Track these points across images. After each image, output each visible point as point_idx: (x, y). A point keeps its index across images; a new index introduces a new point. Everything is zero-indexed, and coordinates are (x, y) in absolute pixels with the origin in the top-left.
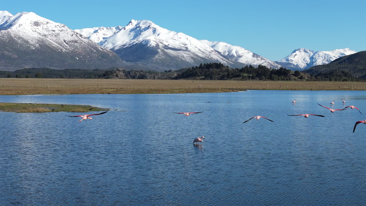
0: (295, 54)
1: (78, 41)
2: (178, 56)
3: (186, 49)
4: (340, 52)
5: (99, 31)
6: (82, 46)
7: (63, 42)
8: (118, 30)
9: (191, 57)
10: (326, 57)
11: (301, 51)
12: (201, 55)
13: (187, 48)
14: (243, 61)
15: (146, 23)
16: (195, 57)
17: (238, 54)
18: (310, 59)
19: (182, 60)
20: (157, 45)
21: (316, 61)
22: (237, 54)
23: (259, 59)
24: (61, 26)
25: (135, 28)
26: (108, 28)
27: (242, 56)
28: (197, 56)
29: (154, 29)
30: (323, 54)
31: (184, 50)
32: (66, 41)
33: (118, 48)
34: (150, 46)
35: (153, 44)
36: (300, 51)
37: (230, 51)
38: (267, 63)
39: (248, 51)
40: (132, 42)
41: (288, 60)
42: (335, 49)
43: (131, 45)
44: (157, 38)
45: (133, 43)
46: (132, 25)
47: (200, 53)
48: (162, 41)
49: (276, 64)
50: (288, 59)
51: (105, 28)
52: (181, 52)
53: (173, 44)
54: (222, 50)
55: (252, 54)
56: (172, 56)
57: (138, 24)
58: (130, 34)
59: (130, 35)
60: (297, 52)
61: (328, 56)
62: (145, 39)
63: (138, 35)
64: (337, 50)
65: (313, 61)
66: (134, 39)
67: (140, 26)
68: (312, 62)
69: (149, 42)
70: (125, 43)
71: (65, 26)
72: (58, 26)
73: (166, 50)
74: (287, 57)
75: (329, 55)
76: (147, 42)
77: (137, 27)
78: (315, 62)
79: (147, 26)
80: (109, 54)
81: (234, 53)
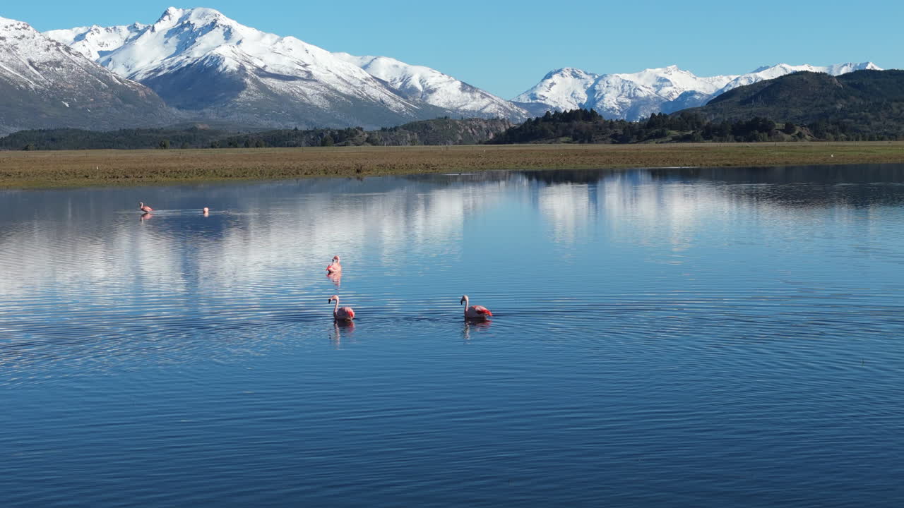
0: (550, 81)
1: (63, 64)
2: (292, 94)
3: (308, 77)
4: (655, 76)
5: (88, 35)
6: (73, 73)
7: (28, 65)
8: (136, 34)
9: (323, 95)
10: (626, 88)
11: (565, 73)
12: (343, 89)
13: (309, 73)
14: (438, 101)
15: (204, 15)
16: (332, 96)
17: (426, 86)
18: (586, 92)
19: (302, 103)
20: (242, 68)
21: (602, 97)
22: (423, 86)
23: (477, 95)
24: (19, 27)
25: (178, 28)
26: (111, 28)
27: (435, 90)
28: (335, 91)
29: (227, 29)
30: (619, 81)
31: (302, 79)
32: (34, 62)
33: (144, 77)
34: (225, 69)
35: (230, 64)
36: (562, 75)
37: (405, 80)
38: (497, 106)
39: (449, 77)
40: (176, 62)
41: (534, 97)
42: (645, 70)
43: (177, 69)
44: (237, 49)
45: (179, 63)
46: (170, 19)
47: (341, 85)
48: (248, 57)
49: (515, 107)
50: (535, 94)
51: (102, 29)
52: (298, 82)
53: (275, 65)
54: (386, 76)
55: (458, 83)
56: (278, 92)
57: (186, 17)
58: (166, 42)
59: (167, 45)
60: (556, 78)
61: (629, 86)
62: (209, 53)
63: (187, 44)
64: (648, 70)
65: (595, 99)
66: (177, 53)
67: (192, 23)
68: (593, 101)
69: (221, 61)
70: (157, 64)
71: (28, 26)
72: (12, 28)
73: (262, 80)
74: (532, 89)
75: (632, 82)
76: (217, 60)
77: (184, 24)
78: (600, 99)
79: (209, 23)
80: (137, 92)
81: (415, 81)
